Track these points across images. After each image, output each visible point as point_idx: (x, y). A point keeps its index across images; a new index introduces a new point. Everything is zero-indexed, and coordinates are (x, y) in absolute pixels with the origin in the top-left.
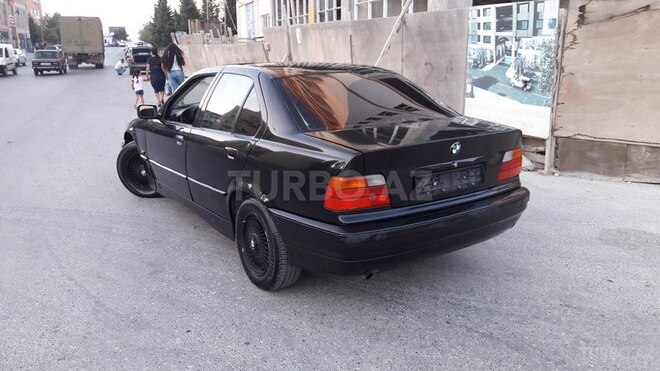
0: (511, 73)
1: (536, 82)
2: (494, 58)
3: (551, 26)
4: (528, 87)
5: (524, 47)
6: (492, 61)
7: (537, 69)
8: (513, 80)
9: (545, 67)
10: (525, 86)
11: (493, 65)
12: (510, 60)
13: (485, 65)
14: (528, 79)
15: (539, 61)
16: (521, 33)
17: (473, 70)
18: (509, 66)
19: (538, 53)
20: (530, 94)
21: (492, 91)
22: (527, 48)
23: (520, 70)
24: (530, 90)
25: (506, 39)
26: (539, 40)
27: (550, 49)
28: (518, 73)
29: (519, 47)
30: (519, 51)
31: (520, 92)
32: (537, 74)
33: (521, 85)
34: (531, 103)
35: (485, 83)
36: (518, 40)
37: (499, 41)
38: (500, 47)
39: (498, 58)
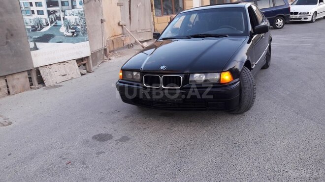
0: (63, 29)
1: (79, 31)
2: (49, 23)
3: (81, 4)
4: (75, 35)
5: (68, 15)
6: (48, 25)
7: (78, 25)
8: (65, 33)
9: (82, 23)
10: (73, 34)
11: (49, 27)
12: (61, 22)
13: (42, 28)
14: (74, 31)
15: (78, 21)
16: (64, 8)
17: (33, 33)
18: (61, 26)
19: (77, 17)
20: (77, 38)
21: (53, 42)
22: (70, 15)
23: (68, 27)
24: (76, 36)
25: (55, 12)
26: (76, 11)
27: (82, 15)
28: (67, 28)
29: (65, 15)
30: (66, 17)
31: (71, 38)
32: (79, 27)
33: (71, 34)
34: (79, 42)
35: (46, 38)
36: (63, 11)
37: (49, 13)
38: (52, 16)
39: (52, 22)
